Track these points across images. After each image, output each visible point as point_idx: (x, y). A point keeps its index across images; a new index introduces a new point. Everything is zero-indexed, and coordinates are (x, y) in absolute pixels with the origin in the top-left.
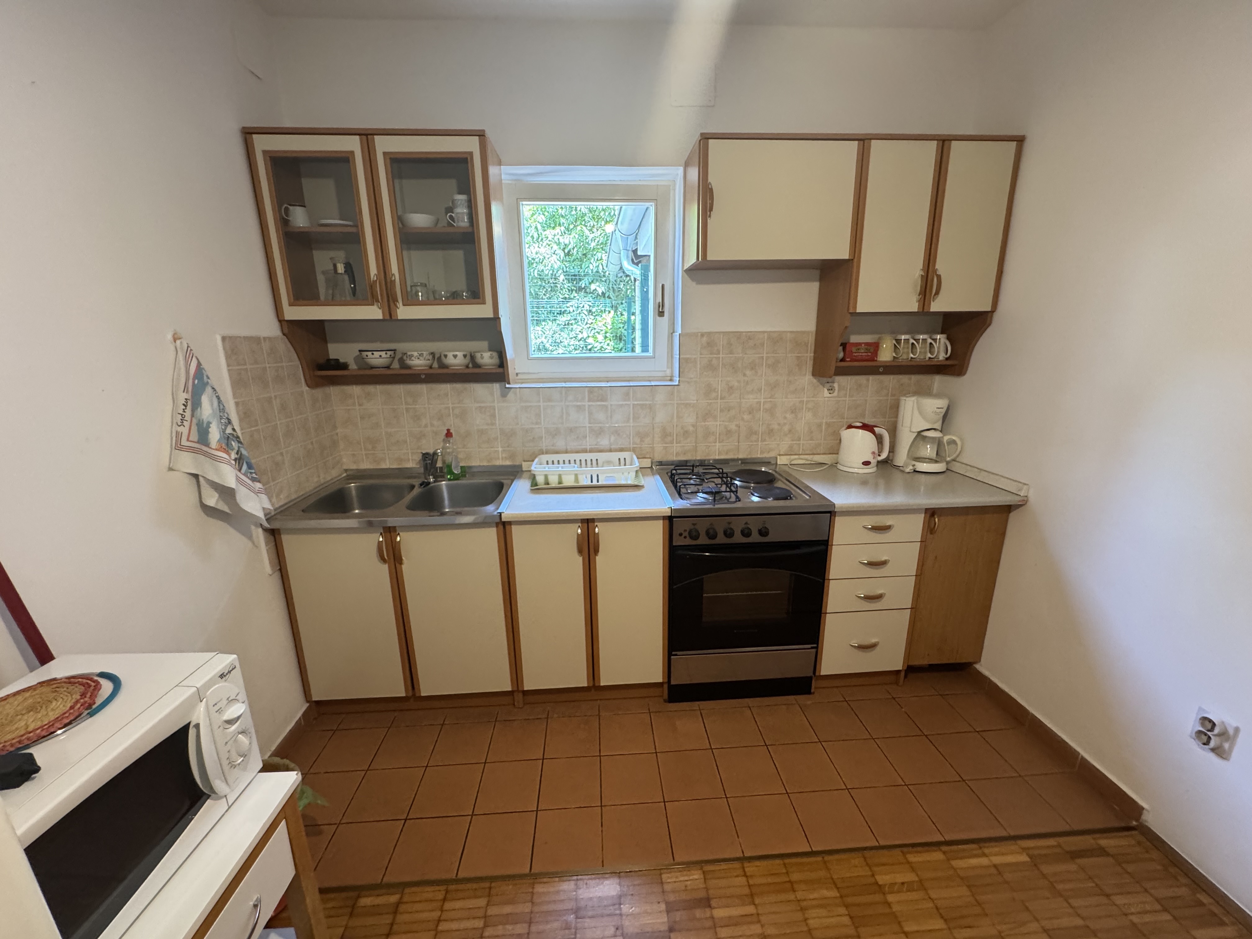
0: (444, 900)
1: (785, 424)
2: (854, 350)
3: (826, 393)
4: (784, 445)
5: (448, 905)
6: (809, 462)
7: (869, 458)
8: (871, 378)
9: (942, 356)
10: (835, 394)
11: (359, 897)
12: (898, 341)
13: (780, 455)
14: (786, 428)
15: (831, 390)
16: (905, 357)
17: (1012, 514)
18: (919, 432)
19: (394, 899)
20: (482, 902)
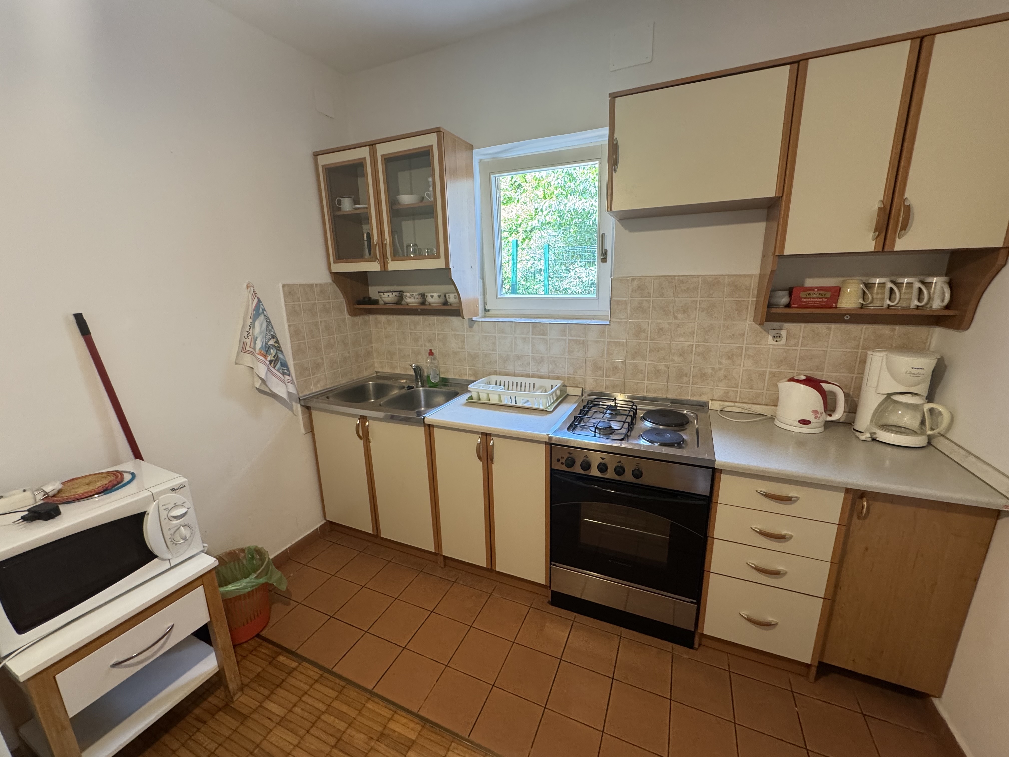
0: (317, 681)
1: (720, 369)
2: (803, 295)
3: (770, 340)
4: (719, 392)
5: (317, 686)
6: (746, 411)
7: (809, 416)
8: (833, 326)
9: (937, 304)
10: (783, 342)
11: (280, 654)
12: (869, 286)
13: (712, 400)
14: (721, 374)
15: (777, 337)
16: (877, 303)
17: (1000, 522)
18: (889, 395)
19: (294, 665)
20: (334, 694)
